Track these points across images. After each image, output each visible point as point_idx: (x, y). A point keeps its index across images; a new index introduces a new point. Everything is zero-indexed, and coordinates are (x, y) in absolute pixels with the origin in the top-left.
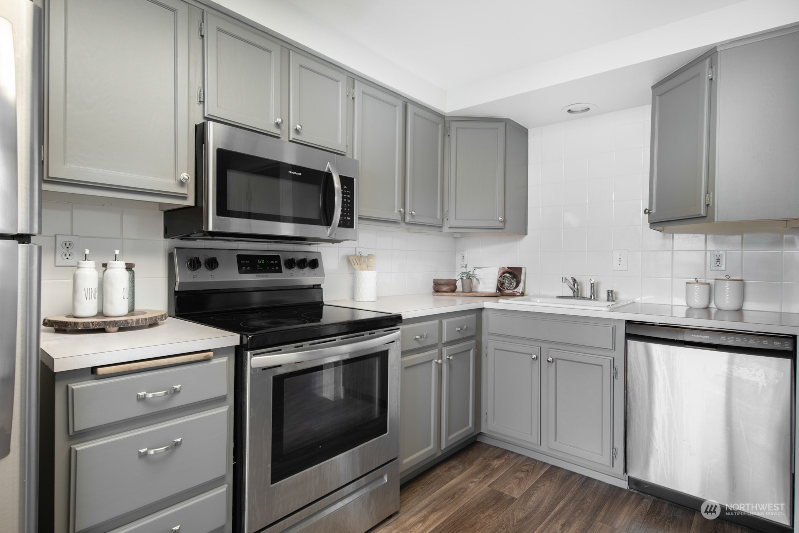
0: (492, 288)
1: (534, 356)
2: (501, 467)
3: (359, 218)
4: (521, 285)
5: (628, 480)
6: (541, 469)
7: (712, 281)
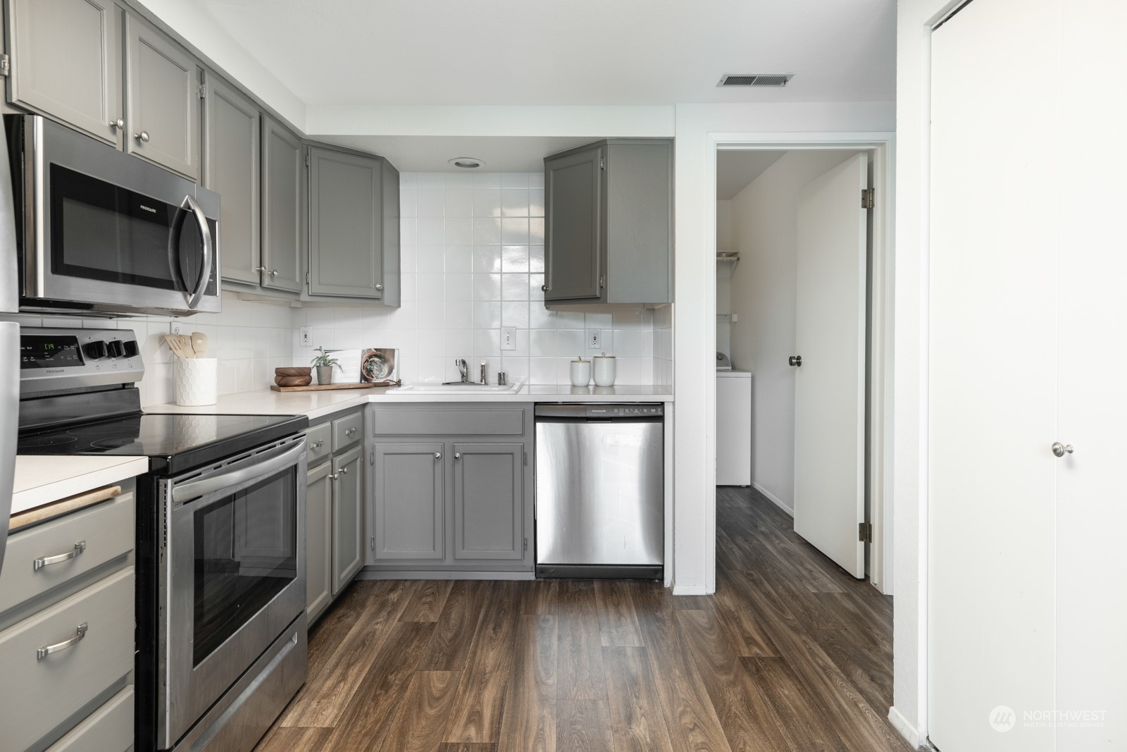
0: (353, 377)
1: (438, 455)
2: (400, 599)
3: (222, 281)
4: (395, 371)
5: (534, 570)
6: (446, 586)
7: (591, 359)
